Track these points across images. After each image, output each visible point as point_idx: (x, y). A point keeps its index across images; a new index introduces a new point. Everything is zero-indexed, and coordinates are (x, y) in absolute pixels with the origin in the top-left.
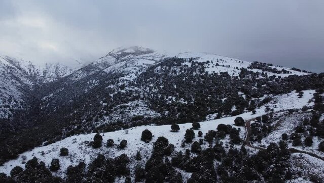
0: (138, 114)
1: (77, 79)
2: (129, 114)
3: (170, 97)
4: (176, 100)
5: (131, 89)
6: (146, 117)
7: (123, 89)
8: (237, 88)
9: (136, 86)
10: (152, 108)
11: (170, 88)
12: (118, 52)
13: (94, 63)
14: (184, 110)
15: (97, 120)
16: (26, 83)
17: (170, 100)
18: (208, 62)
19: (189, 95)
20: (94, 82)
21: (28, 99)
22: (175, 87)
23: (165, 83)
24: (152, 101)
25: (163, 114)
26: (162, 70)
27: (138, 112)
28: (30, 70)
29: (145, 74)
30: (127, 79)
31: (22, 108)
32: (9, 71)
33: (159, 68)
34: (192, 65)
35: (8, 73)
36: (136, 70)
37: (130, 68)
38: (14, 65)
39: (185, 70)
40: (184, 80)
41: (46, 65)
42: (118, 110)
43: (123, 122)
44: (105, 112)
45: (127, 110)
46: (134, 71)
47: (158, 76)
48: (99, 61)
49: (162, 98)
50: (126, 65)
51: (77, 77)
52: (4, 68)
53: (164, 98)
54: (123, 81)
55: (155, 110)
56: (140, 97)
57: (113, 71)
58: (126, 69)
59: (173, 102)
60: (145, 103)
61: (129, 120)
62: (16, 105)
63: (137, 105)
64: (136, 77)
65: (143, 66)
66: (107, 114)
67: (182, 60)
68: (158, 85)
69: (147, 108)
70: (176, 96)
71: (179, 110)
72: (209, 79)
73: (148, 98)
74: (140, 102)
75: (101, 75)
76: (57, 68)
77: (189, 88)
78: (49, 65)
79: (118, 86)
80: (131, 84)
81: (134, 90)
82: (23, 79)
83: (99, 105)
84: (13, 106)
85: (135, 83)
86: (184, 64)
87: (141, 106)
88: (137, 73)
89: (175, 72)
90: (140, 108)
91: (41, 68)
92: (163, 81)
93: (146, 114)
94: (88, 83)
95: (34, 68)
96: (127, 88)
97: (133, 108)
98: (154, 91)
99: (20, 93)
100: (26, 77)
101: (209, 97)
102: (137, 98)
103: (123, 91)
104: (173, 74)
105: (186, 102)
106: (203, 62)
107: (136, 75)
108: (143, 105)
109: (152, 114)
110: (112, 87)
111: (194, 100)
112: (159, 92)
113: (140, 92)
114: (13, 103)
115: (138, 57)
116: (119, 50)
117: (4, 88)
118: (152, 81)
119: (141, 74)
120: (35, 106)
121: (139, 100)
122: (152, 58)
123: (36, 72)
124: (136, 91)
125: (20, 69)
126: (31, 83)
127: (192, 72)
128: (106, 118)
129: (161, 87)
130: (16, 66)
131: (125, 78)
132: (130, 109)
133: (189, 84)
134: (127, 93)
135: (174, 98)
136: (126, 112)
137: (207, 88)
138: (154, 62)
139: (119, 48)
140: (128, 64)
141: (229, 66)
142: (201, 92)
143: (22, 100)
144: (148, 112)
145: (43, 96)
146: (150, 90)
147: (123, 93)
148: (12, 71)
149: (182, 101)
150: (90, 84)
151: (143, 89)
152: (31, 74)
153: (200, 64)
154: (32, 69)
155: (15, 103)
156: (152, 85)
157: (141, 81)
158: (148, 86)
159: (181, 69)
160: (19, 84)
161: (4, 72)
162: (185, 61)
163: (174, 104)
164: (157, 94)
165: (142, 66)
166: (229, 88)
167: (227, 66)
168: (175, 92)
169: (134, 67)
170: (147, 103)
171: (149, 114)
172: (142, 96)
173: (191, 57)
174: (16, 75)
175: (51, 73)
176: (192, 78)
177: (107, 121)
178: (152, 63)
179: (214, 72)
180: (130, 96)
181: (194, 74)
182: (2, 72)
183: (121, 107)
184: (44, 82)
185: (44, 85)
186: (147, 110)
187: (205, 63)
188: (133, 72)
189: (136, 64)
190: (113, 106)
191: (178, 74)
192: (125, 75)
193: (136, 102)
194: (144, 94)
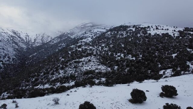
0: (90, 68)
1: (53, 43)
2: (82, 68)
3: (119, 54)
4: (125, 56)
5: (86, 48)
6: (97, 71)
7: (80, 48)
8: (184, 45)
9: (91, 46)
10: (103, 64)
11: (118, 47)
12: (82, 26)
13: (66, 33)
14: (132, 65)
15: (53, 74)
16: (21, 46)
17: (118, 56)
18: (149, 27)
19: (136, 52)
20: (63, 45)
21: (20, 56)
22: (123, 46)
23: (114, 43)
24: (103, 57)
25: (113, 69)
26: (111, 34)
27: (90, 67)
28: (26, 39)
29: (98, 37)
30: (85, 41)
31: (12, 63)
32: (12, 38)
33: (109, 33)
34: (135, 30)
35: (10, 40)
36: (92, 35)
37: (88, 34)
38: (17, 35)
39: (130, 33)
40: (130, 40)
41: (36, 35)
42: (73, 65)
43: (76, 76)
44: (61, 66)
45: (80, 64)
46: (91, 36)
47: (108, 39)
48: (69, 32)
49: (112, 55)
50: (85, 33)
51: (53, 42)
52: (9, 36)
53: (114, 55)
54: (82, 42)
55: (105, 65)
56: (93, 54)
57: (77, 37)
58: (85, 35)
59: (121, 58)
60: (97, 59)
61: (81, 74)
62: (8, 60)
63: (90, 61)
64: (92, 40)
65: (98, 33)
66: (62, 68)
67: (127, 27)
68: (108, 45)
69: (98, 63)
70: (124, 53)
71: (127, 66)
72: (153, 39)
73: (100, 55)
74: (92, 58)
75: (68, 40)
76: (43, 37)
77: (136, 46)
78: (38, 35)
79: (76, 46)
80: (86, 44)
81: (89, 48)
82: (20, 44)
83: (58, 60)
84: (5, 61)
85: (91, 44)
86: (129, 29)
87: (93, 62)
88: (93, 37)
89: (122, 35)
90: (92, 63)
91: (33, 37)
92: (112, 42)
93: (97, 69)
94: (59, 45)
95: (29, 37)
96: (83, 47)
97: (86, 63)
98: (105, 49)
99: (14, 53)
100: (23, 42)
101: (156, 54)
102: (90, 55)
103: (80, 49)
104: (121, 36)
105: (134, 58)
106: (145, 27)
107: (92, 38)
108: (95, 61)
109: (103, 68)
110: (72, 47)
111: (141, 56)
112: (110, 50)
113: (94, 50)
114: (6, 59)
115: (95, 27)
116: (82, 25)
117: (3, 49)
118: (104, 42)
119: (96, 38)
120: (23, 61)
121: (91, 57)
122: (104, 28)
123: (30, 40)
124: (91, 49)
125: (20, 38)
126: (25, 47)
127: (136, 34)
128: (61, 71)
129: (111, 46)
130: (18, 36)
131: (84, 40)
132: (83, 64)
133: (135, 44)
134: (83, 50)
135: (122, 55)
136: (79, 66)
137: (153, 45)
138: (106, 30)
139: (83, 23)
140: (87, 32)
141: (168, 29)
142: (148, 49)
143: (15, 57)
144: (99, 67)
145: (30, 55)
146: (102, 49)
147: (79, 51)
148: (14, 39)
149: (130, 57)
150: (60, 46)
151: (96, 48)
152: (27, 41)
153: (142, 28)
154: (28, 38)
155: (8, 59)
156: (103, 45)
157: (95, 42)
158: (100, 46)
159: (127, 32)
160: (17, 47)
161: (8, 39)
162: (130, 27)
163: (122, 60)
164: (107, 51)
165: (96, 33)
166: (175, 45)
167: (166, 29)
168: (123, 50)
169: (91, 34)
170: (99, 59)
171: (100, 69)
172: (95, 53)
173: (134, 25)
174: (16, 41)
175: (39, 40)
176: (137, 38)
177: (62, 74)
178: (104, 31)
179: (156, 33)
180: (84, 53)
181: (139, 35)
182: (7, 39)
183: (75, 62)
184: (34, 46)
185: (33, 48)
186: (99, 65)
187: (146, 27)
188: (89, 37)
189: (92, 31)
190: (69, 61)
191: (124, 36)
192: (84, 38)
193: (89, 58)
194: (96, 52)
